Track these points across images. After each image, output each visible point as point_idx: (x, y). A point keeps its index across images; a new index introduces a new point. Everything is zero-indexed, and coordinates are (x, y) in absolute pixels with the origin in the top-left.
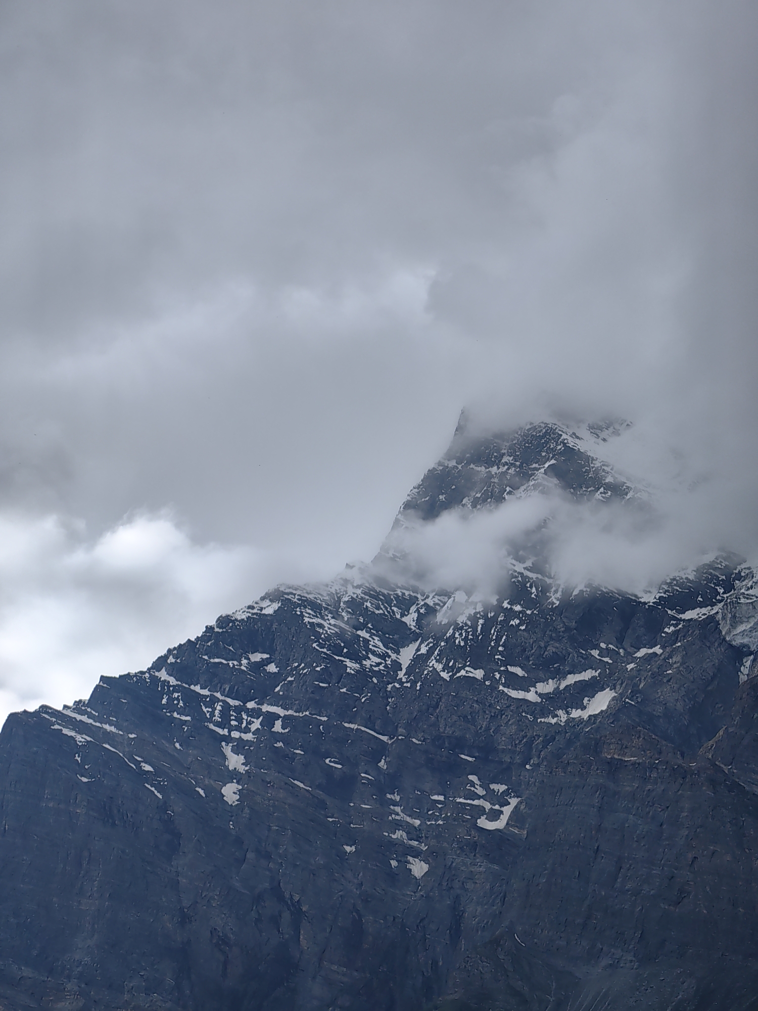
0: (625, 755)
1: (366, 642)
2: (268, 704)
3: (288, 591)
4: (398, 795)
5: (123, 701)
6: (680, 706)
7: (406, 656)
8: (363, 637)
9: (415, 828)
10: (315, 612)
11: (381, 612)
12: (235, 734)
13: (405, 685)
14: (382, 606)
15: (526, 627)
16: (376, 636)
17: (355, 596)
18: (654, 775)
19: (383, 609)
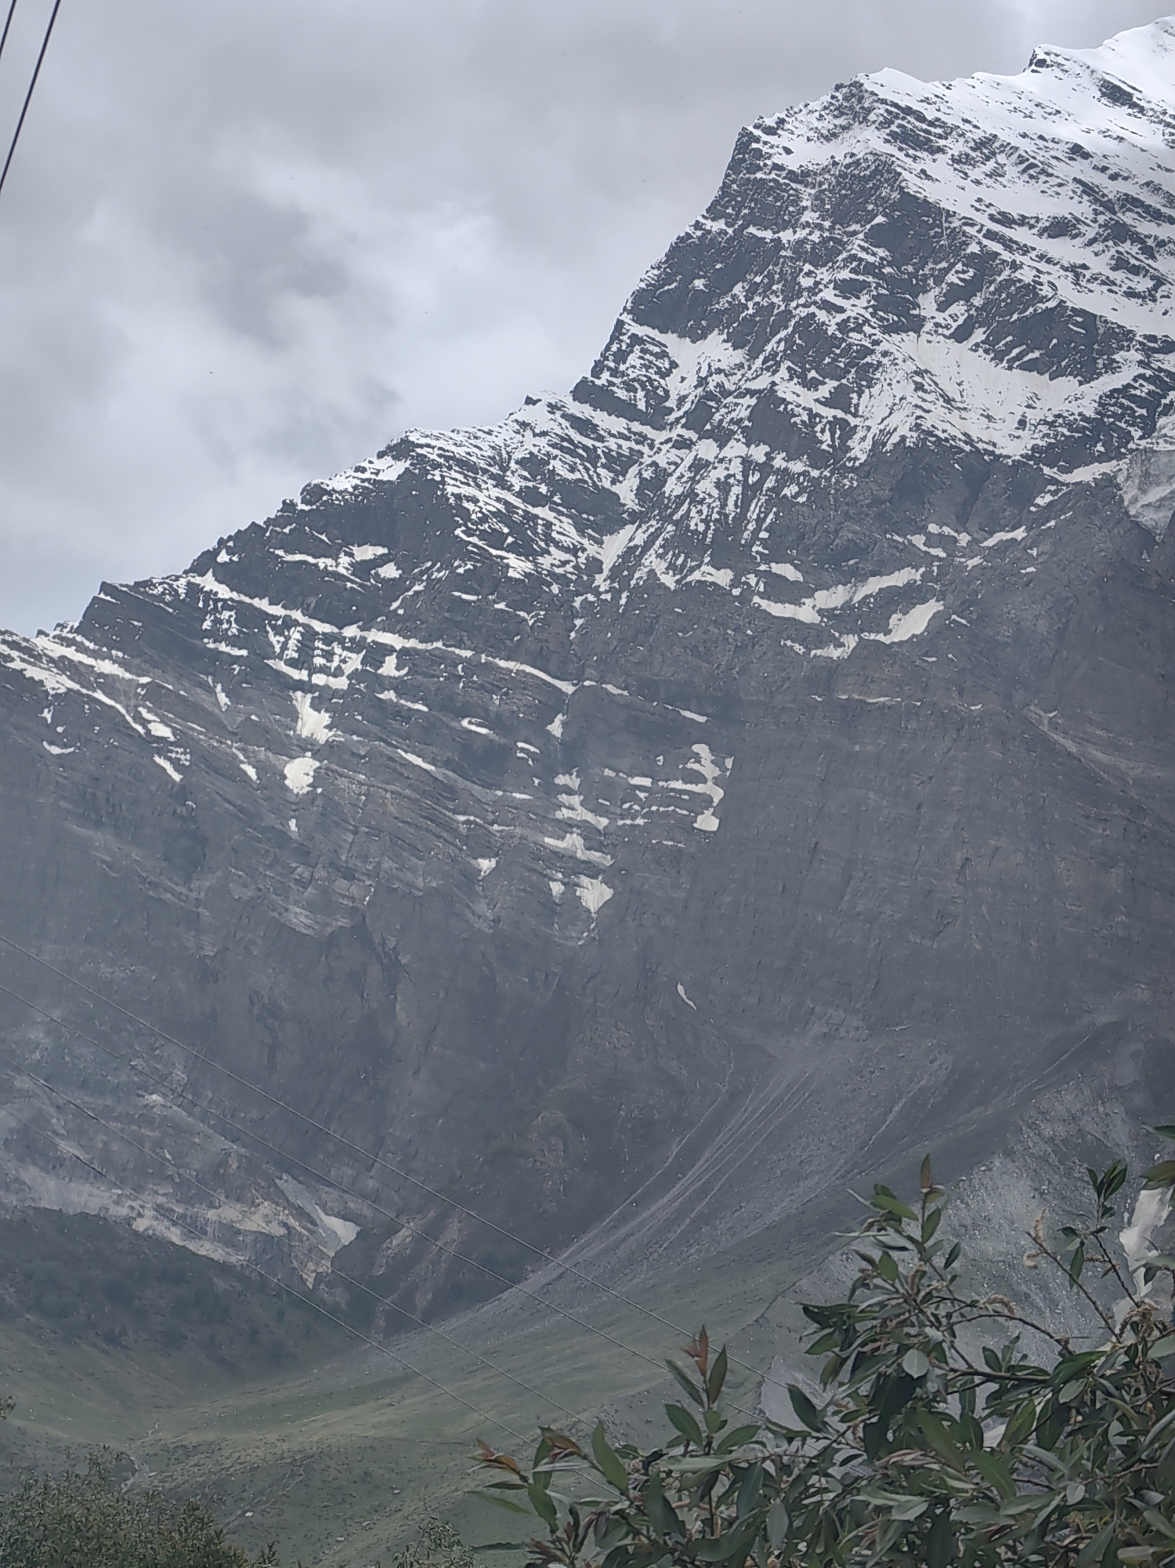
0: (869, 694)
1: (548, 525)
2: (379, 630)
3: (423, 441)
4: (577, 776)
5: (136, 623)
6: (1042, 626)
7: (611, 549)
8: (543, 519)
9: (598, 831)
10: (466, 476)
11: (577, 475)
12: (319, 679)
13: (603, 597)
14: (581, 468)
15: (808, 498)
16: (567, 516)
17: (535, 450)
18: (913, 725)
19: (582, 471)
